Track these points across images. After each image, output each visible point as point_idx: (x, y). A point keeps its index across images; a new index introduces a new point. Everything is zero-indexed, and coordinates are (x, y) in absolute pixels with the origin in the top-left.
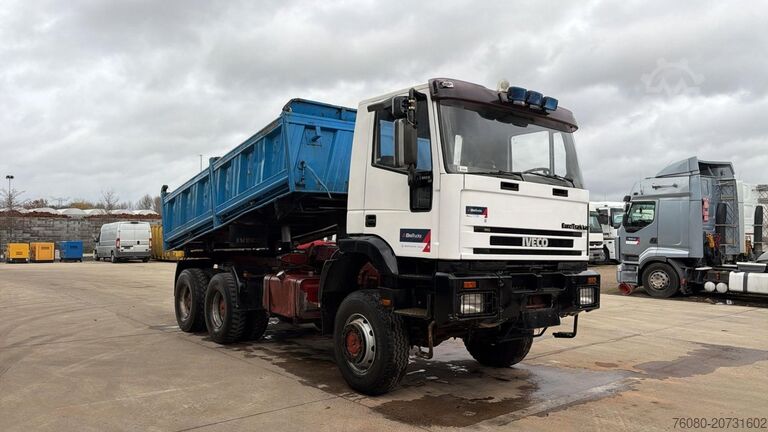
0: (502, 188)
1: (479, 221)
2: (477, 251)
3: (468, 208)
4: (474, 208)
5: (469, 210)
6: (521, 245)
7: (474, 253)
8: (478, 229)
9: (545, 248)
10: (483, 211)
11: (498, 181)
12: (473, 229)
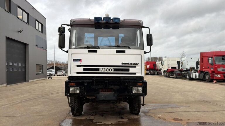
0: (88, 52)
1: (79, 63)
2: (78, 73)
3: (73, 59)
4: (76, 59)
5: (74, 60)
6: (99, 71)
7: (77, 74)
8: (78, 66)
9: (112, 72)
10: (80, 60)
11: (87, 50)
12: (76, 66)
